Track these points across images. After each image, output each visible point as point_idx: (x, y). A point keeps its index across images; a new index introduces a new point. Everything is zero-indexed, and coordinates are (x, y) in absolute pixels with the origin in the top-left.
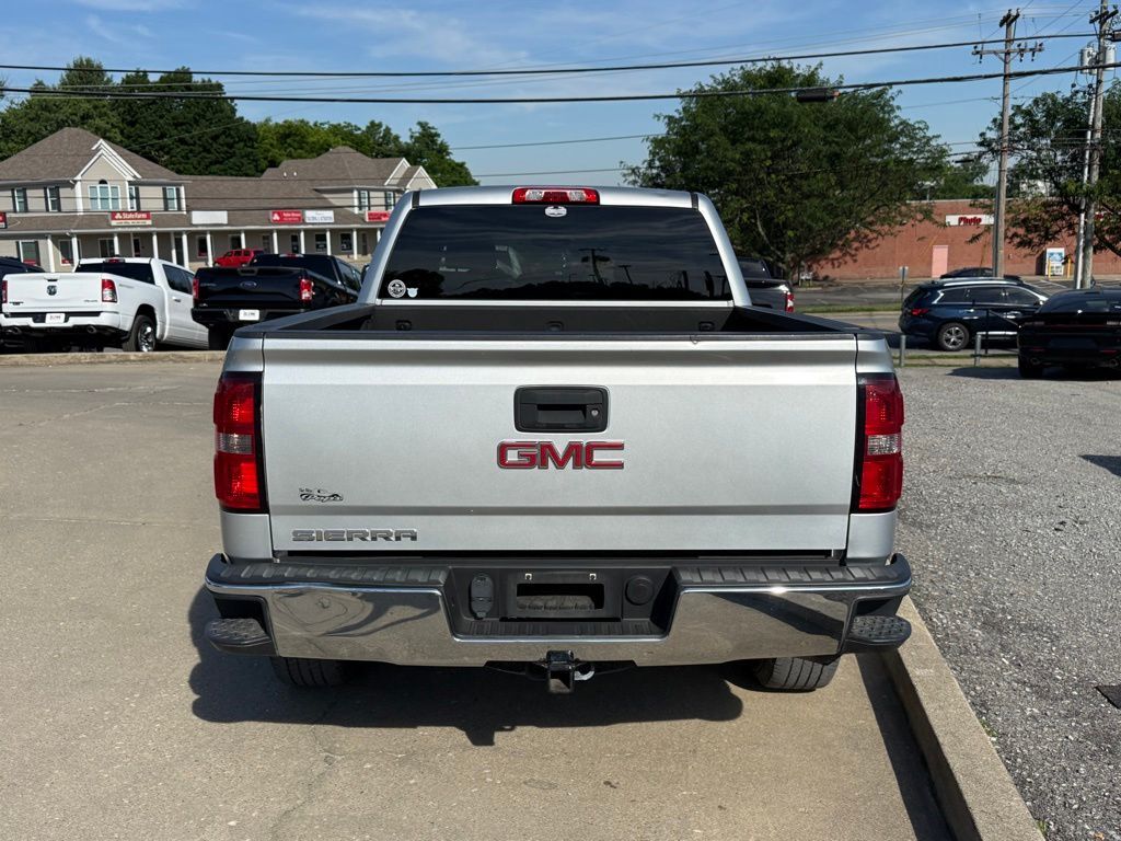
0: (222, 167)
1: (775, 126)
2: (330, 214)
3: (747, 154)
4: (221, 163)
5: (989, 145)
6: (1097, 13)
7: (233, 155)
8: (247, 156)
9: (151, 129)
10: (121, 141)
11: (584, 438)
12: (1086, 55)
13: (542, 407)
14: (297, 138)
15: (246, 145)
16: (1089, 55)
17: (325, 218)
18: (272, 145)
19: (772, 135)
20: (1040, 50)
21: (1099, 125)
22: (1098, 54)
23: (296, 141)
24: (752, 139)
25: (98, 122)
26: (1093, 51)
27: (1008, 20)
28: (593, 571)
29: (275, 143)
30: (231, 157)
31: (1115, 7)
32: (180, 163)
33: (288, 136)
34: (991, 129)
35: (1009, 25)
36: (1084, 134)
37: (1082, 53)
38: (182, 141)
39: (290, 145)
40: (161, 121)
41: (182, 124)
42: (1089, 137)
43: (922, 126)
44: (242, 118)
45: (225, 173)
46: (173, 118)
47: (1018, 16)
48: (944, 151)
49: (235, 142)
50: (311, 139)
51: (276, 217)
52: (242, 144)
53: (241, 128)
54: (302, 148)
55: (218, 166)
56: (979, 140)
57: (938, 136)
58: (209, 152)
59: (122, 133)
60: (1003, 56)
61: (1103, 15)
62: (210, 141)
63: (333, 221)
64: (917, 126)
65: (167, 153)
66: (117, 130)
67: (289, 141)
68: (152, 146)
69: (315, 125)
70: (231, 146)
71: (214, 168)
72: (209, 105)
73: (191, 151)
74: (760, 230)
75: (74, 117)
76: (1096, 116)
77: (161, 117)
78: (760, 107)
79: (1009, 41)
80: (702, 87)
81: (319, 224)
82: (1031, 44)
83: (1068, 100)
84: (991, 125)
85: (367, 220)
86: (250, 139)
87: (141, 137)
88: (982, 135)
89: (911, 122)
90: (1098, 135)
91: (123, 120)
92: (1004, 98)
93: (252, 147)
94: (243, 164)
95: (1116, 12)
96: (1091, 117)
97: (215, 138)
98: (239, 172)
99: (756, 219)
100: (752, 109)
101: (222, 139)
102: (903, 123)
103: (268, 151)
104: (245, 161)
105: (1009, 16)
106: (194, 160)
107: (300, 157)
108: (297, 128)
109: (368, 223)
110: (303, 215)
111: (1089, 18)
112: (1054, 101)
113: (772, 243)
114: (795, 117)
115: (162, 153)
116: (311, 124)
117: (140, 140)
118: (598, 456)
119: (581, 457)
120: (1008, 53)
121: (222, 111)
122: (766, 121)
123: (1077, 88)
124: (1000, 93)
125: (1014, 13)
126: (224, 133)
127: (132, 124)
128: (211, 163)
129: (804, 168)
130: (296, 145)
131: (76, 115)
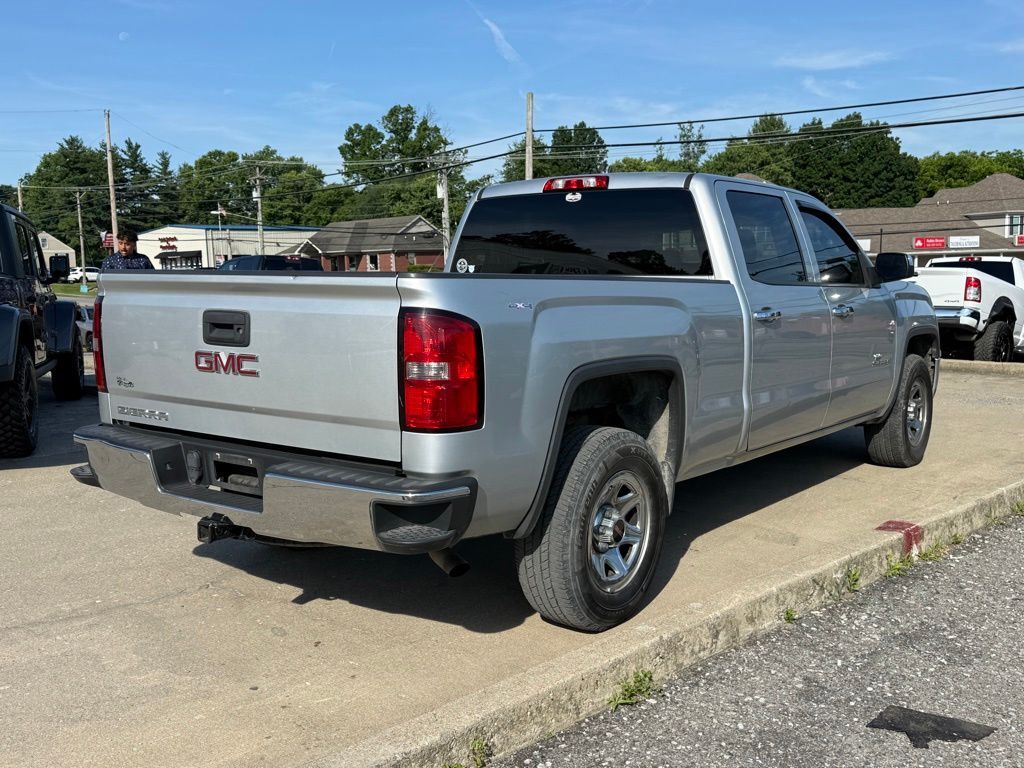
0: (882, 199)
2: (976, 239)
4: (881, 196)
7: (893, 188)
8: (907, 188)
9: (820, 170)
10: (792, 183)
11: (237, 351)
14: (959, 169)
15: (906, 179)
17: (970, 243)
18: (932, 177)
23: (957, 170)
25: (774, 167)
29: (936, 174)
30: (890, 191)
32: (842, 198)
33: (950, 167)
38: (846, 179)
39: (950, 176)
40: (830, 162)
41: (848, 163)
44: (905, 154)
45: (883, 205)
46: (840, 159)
49: (896, 176)
50: (973, 169)
51: (919, 243)
52: (902, 178)
53: (903, 163)
54: (962, 178)
55: (877, 199)
58: (869, 187)
59: (794, 175)
62: (871, 177)
63: (978, 246)
65: (832, 191)
66: (789, 173)
67: (949, 171)
68: (819, 185)
69: (983, 154)
70: (890, 180)
71: (873, 201)
72: (874, 144)
73: (853, 188)
75: (753, 165)
77: (829, 159)
81: (962, 249)
85: (1016, 244)
86: (911, 173)
87: (810, 178)
91: (796, 164)
93: (913, 179)
94: (900, 195)
97: (876, 174)
98: (898, 203)
101: (884, 174)
103: (929, 182)
104: (903, 193)
106: (855, 195)
107: (960, 186)
108: (960, 159)
109: (1018, 247)
110: (947, 240)
115: (826, 190)
116: (979, 154)
117: (809, 180)
118: (246, 366)
119: (235, 364)
121: (886, 149)
126: (886, 168)
127: (804, 166)
128: (872, 197)
130: (956, 175)
131: (755, 163)
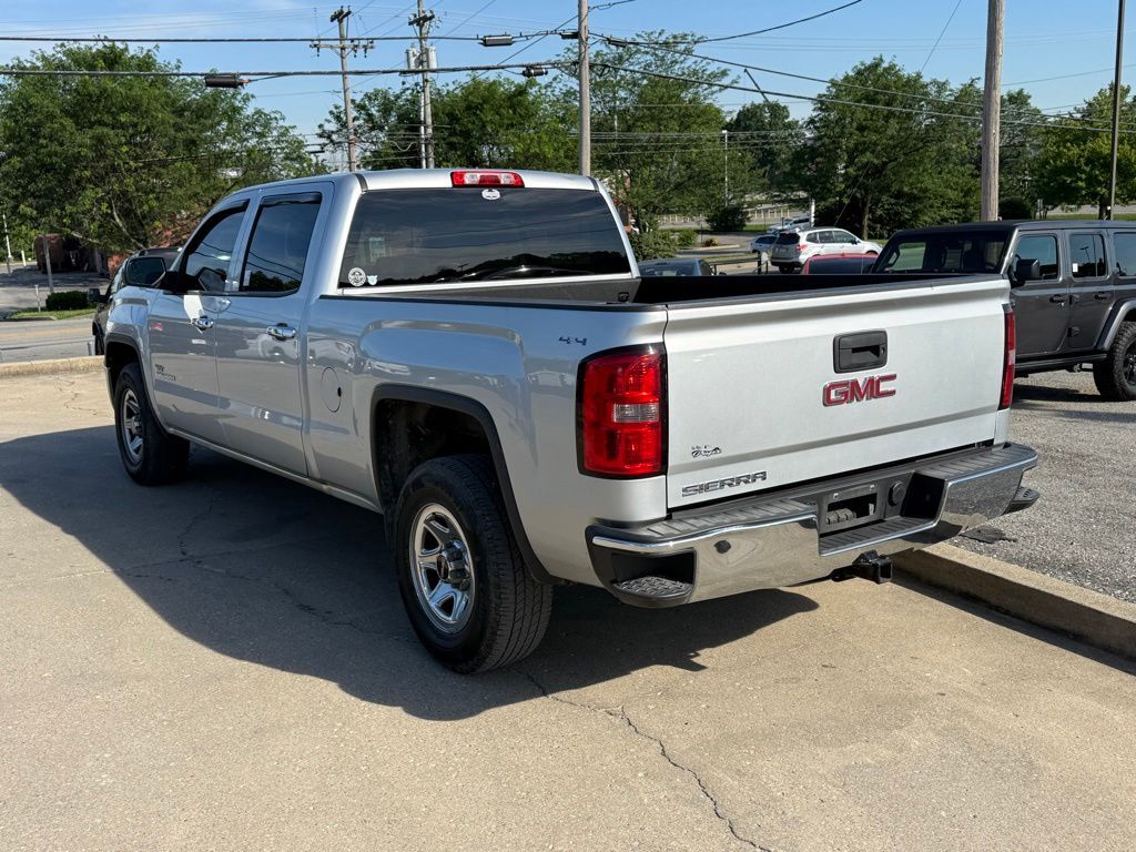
1: (123, 109)
3: (100, 140)
5: (329, 137)
6: (415, 16)
11: (876, 373)
12: (411, 55)
13: (855, 350)
16: (414, 55)
19: (123, 120)
20: (372, 47)
21: (429, 121)
22: (421, 54)
24: (101, 123)
26: (416, 50)
27: (339, 17)
28: (871, 483)
31: (431, 12)
34: (329, 121)
35: (340, 21)
36: (418, 129)
37: (407, 52)
42: (423, 132)
43: (278, 116)
47: (349, 13)
48: (300, 142)
56: (319, 131)
57: (294, 127)
60: (339, 50)
61: (420, 19)
64: (273, 116)
74: (118, 220)
76: (426, 113)
78: (105, 90)
79: (342, 39)
80: (20, 62)
82: (363, 43)
83: (398, 97)
84: (330, 117)
88: (321, 126)
89: (266, 111)
90: (430, 131)
92: (345, 92)
95: (433, 17)
96: (422, 113)
99: (112, 209)
100: (97, 92)
102: (259, 112)
105: (341, 12)
111: (408, 20)
112: (385, 98)
113: (132, 235)
114: (145, 101)
118: (884, 387)
119: (873, 390)
120: (343, 48)
122: (113, 104)
123: (407, 86)
124: (340, 87)
125: (346, 11)
129: (161, 155)
